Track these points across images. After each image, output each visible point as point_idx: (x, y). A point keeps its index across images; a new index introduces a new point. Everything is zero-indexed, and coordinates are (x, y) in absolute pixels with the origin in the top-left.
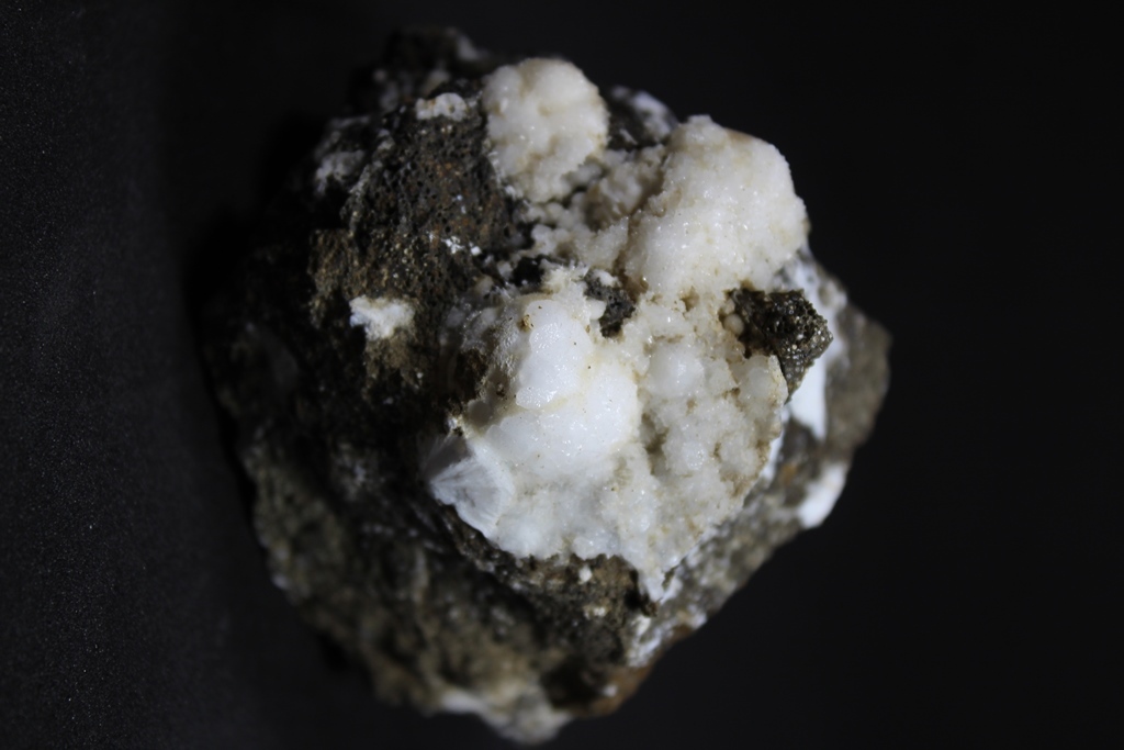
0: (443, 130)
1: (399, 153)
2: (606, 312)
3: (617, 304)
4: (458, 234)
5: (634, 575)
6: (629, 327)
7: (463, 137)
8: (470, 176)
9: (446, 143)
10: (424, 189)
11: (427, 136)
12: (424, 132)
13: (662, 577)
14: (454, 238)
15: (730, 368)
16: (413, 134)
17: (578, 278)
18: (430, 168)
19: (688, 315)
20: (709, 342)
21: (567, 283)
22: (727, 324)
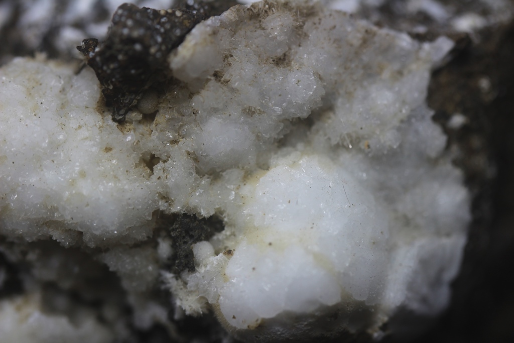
2: (201, 240)
3: (187, 232)
5: (436, 73)
6: (205, 213)
13: (426, 46)
15: (198, 93)
17: (180, 281)
19: (164, 157)
20: (181, 123)
21: (191, 292)
22: (152, 111)
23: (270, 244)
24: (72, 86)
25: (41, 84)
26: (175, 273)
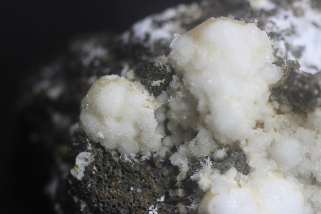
0: (94, 173)
1: (91, 204)
2: (236, 169)
3: (237, 160)
4: (150, 204)
6: (251, 164)
7: (104, 166)
8: (124, 176)
9: (101, 177)
10: (116, 205)
11: (92, 185)
12: (89, 185)
14: (150, 208)
15: (305, 128)
16: (87, 191)
17: (211, 170)
18: (109, 196)
19: (265, 130)
20: (286, 128)
21: (210, 178)
22: (283, 111)
23: (258, 204)
24: (270, 67)
25: (264, 53)
26: (213, 165)
